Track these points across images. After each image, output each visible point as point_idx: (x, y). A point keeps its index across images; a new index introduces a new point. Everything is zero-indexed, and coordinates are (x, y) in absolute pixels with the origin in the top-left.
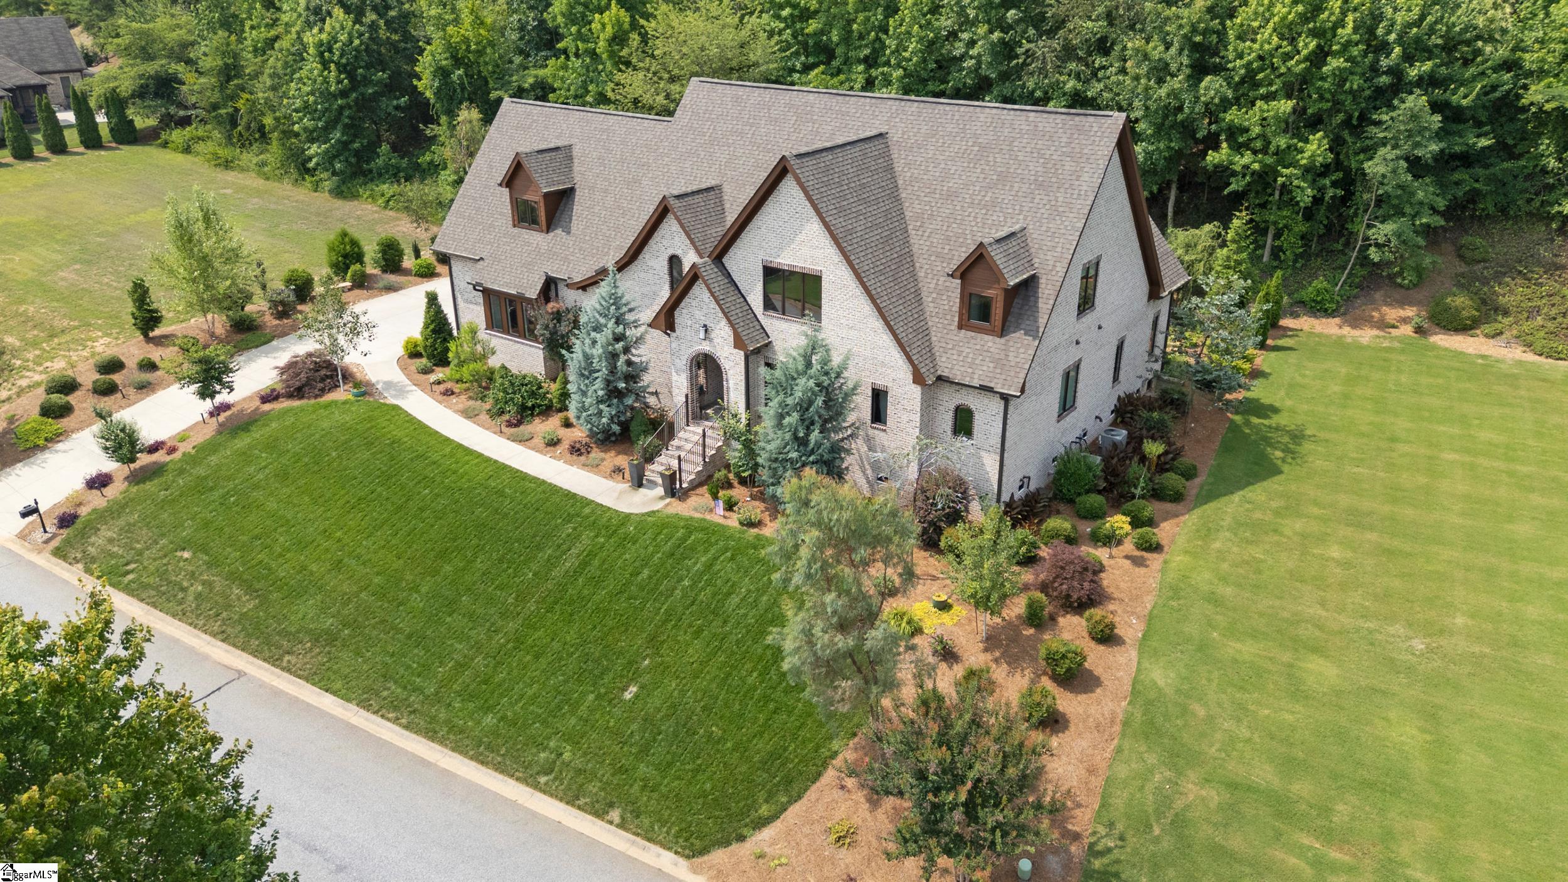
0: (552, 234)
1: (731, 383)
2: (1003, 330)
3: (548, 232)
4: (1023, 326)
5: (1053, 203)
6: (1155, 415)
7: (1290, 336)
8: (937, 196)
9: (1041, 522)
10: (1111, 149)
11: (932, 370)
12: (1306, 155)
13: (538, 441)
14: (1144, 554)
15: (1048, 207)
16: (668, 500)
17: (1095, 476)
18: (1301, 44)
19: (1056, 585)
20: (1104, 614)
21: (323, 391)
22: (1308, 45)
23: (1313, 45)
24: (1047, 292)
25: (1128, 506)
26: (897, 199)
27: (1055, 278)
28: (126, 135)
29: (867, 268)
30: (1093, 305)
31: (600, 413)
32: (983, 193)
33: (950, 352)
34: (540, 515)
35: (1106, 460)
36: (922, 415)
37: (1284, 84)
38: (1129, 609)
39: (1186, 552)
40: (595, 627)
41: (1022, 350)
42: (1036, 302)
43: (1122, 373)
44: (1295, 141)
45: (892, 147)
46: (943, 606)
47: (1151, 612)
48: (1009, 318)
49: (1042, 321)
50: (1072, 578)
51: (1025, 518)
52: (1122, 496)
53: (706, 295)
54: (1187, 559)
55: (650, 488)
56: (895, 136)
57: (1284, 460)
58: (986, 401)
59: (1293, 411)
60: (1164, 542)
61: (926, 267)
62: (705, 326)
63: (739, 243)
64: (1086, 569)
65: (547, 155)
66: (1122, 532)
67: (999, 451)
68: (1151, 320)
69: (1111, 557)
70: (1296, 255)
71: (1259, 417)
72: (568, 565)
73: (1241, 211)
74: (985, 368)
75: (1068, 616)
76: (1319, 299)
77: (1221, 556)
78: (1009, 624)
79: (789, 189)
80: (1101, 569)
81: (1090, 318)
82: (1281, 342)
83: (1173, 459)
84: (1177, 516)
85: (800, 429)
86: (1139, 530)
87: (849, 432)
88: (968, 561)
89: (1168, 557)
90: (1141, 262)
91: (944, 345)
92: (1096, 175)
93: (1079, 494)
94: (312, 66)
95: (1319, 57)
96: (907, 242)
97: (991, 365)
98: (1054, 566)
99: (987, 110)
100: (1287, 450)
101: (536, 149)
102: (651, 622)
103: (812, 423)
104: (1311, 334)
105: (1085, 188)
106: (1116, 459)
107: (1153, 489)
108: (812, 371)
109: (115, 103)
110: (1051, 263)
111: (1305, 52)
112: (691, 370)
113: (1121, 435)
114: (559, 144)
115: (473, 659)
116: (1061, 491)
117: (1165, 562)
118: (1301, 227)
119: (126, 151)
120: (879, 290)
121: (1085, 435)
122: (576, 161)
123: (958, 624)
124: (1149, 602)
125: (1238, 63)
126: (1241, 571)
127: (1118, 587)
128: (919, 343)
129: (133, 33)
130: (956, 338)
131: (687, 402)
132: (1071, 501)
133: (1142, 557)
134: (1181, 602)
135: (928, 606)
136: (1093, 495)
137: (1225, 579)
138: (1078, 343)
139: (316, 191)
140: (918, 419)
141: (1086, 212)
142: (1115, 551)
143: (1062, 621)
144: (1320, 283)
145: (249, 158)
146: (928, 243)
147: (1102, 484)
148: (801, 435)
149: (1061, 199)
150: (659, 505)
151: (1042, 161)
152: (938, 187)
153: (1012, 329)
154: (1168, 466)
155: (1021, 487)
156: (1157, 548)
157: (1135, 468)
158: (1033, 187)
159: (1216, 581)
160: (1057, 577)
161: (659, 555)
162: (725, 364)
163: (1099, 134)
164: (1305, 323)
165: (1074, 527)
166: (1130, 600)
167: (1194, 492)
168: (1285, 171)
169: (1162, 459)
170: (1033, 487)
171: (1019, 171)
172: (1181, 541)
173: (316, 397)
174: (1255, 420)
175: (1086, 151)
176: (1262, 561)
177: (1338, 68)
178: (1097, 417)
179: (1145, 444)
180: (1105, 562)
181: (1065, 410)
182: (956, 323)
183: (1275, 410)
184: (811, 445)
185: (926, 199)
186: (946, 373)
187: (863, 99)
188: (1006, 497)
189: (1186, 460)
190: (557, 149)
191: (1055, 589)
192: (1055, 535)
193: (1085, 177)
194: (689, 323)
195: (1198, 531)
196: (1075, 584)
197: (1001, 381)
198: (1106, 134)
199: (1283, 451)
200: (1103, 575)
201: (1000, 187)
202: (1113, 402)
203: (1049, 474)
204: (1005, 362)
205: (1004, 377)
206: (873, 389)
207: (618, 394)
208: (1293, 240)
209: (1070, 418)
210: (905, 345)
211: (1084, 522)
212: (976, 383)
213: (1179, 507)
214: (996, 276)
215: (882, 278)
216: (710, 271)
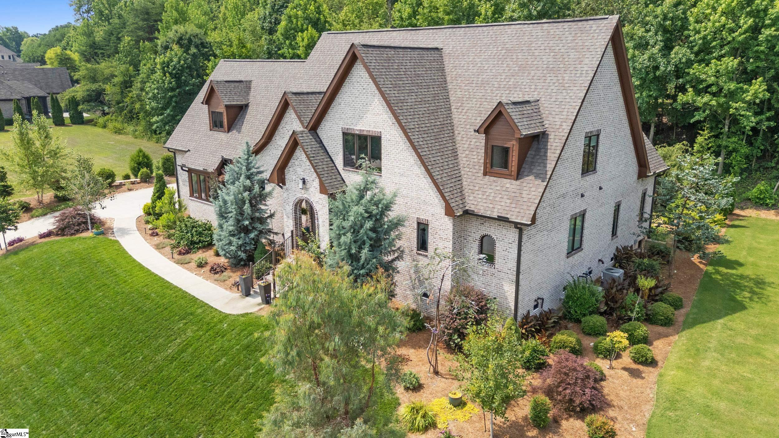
0: (230, 133)
1: (320, 220)
2: (518, 174)
3: (228, 132)
4: (534, 171)
5: (561, 81)
6: (646, 260)
7: (741, 220)
8: (474, 85)
9: (551, 335)
10: (607, 40)
11: (461, 206)
12: (750, 94)
13: (193, 265)
14: (641, 367)
15: (556, 84)
16: (263, 306)
17: (597, 301)
18: (742, 21)
19: (560, 389)
20: (604, 420)
21: (78, 231)
22: (746, 22)
23: (751, 21)
24: (555, 144)
25: (626, 326)
26: (445, 89)
27: (562, 134)
28: (78, 120)
29: (413, 127)
30: (595, 169)
31: (230, 243)
32: (507, 80)
33: (477, 192)
34: (166, 313)
35: (608, 291)
36: (454, 243)
37: (730, 48)
38: (628, 416)
39: (679, 368)
40: (170, 404)
41: (533, 189)
42: (546, 152)
43: (619, 230)
44: (741, 85)
45: (444, 57)
46: (458, 403)
47: (650, 420)
48: (524, 166)
49: (550, 167)
50: (575, 384)
51: (538, 331)
52: (620, 318)
53: (304, 157)
54: (680, 373)
55: (253, 297)
56: (446, 51)
57: (751, 299)
58: (504, 232)
59: (755, 265)
60: (658, 358)
61: (463, 133)
62: (304, 179)
63: (327, 117)
64: (588, 377)
65: (233, 85)
66: (621, 346)
67: (515, 273)
68: (640, 195)
69: (611, 368)
70: (741, 169)
71: (727, 268)
72: (170, 351)
73: (704, 130)
74: (503, 204)
75: (571, 420)
76: (762, 196)
77: (712, 373)
78: (514, 425)
79: (359, 72)
80: (603, 378)
81: (591, 179)
82: (736, 223)
83: (662, 293)
84: (667, 337)
85: (353, 247)
86: (636, 346)
87: (396, 255)
88: (474, 360)
89: (662, 371)
90: (632, 147)
91: (472, 188)
92: (595, 59)
93: (584, 315)
94: (158, 74)
95: (756, 30)
96: (449, 116)
97: (508, 201)
98: (559, 372)
99: (513, 26)
100: (753, 292)
101: (225, 80)
102: (214, 402)
103: (364, 243)
104: (757, 219)
105: (586, 69)
106: (614, 290)
107: (647, 315)
108: (363, 201)
109: (74, 103)
110: (559, 123)
111: (745, 26)
112: (296, 213)
113: (619, 273)
114: (243, 79)
115: (70, 425)
116: (570, 312)
117: (661, 375)
118: (745, 150)
119: (75, 127)
120: (421, 143)
121: (590, 273)
122: (252, 90)
123: (470, 421)
124: (647, 410)
125: (697, 36)
126: (731, 387)
127: (617, 395)
128: (452, 185)
129: (87, 69)
130: (482, 182)
131: (292, 236)
132: (578, 321)
133: (638, 370)
134: (678, 413)
135: (445, 402)
136: (596, 316)
137: (717, 394)
138: (582, 196)
139: (157, 143)
140: (451, 246)
141: (587, 85)
142: (614, 363)
143: (565, 424)
144: (762, 186)
145: (130, 128)
146: (465, 117)
147: (603, 308)
148: (353, 251)
149: (566, 78)
150: (254, 310)
151: (552, 54)
152: (475, 79)
153: (525, 173)
154: (657, 298)
155: (536, 307)
156: (653, 363)
157: (630, 296)
158: (545, 72)
159: (710, 396)
160: (562, 382)
161: (238, 347)
162: (317, 207)
163: (597, 31)
164: (751, 212)
165: (579, 342)
166: (629, 408)
167: (681, 319)
168: (735, 105)
169: (653, 291)
170: (546, 308)
171: (535, 63)
172: (673, 358)
173: (72, 234)
174: (724, 270)
175: (586, 44)
176: (750, 380)
177: (770, 35)
178: (600, 260)
179: (639, 279)
180: (606, 372)
181: (573, 250)
182: (482, 172)
183: (741, 265)
184: (362, 262)
185: (466, 88)
186: (473, 208)
187: (428, 31)
188: (522, 312)
189: (674, 293)
190: (240, 82)
191: (559, 393)
192: (563, 346)
193: (586, 61)
194: (294, 177)
195: (688, 350)
196: (578, 389)
197: (515, 213)
198: (603, 31)
199: (750, 292)
200: (603, 383)
201: (520, 74)
202: (612, 251)
203: (560, 300)
204: (519, 199)
205: (517, 210)
206: (419, 224)
207: (246, 230)
208: (739, 159)
209: (577, 257)
210: (439, 184)
211: (588, 337)
212: (495, 215)
213: (670, 330)
214: (512, 127)
215: (426, 136)
216: (306, 139)
